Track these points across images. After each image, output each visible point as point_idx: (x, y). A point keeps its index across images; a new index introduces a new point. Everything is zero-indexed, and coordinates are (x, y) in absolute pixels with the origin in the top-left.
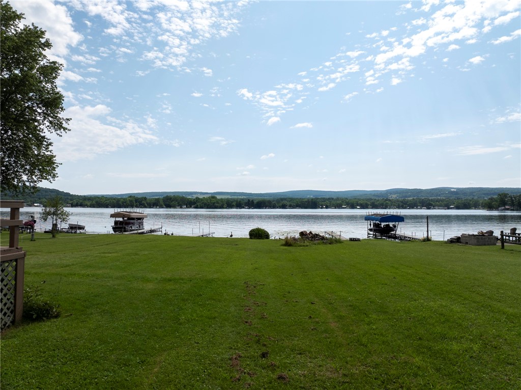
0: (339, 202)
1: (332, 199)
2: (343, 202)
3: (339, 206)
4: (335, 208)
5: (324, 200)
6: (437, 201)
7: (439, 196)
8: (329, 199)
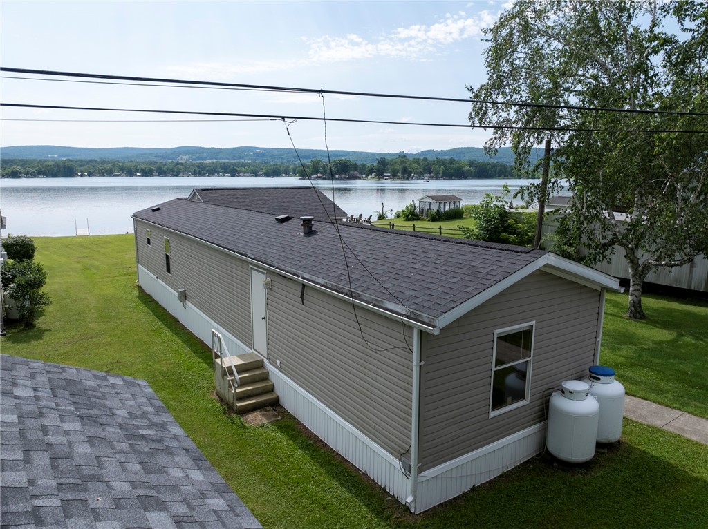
0: (108, 166)
1: (96, 161)
2: (114, 166)
3: (109, 173)
4: (104, 176)
5: (83, 163)
6: (242, 166)
7: (243, 158)
8: (90, 161)
